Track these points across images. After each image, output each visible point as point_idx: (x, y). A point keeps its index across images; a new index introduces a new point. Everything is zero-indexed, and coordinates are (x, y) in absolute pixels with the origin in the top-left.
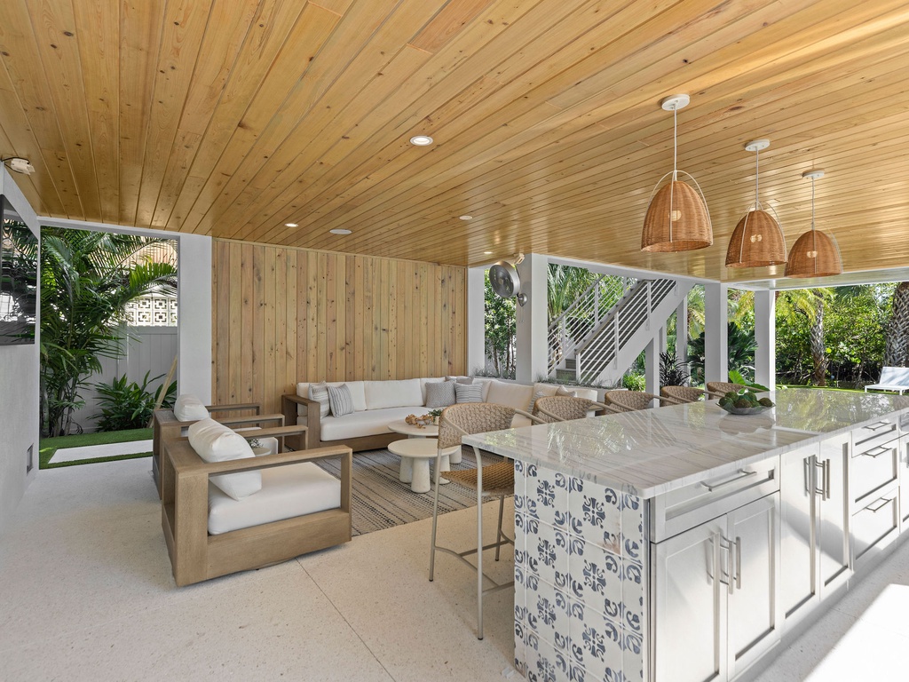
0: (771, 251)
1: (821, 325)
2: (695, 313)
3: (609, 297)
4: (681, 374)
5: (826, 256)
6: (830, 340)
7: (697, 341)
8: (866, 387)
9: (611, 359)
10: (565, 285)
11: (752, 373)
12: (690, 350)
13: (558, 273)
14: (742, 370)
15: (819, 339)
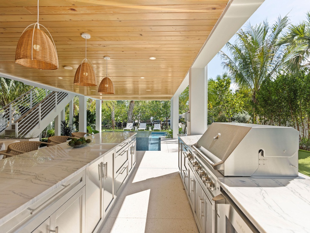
0: (91, 79)
1: (114, 112)
2: (76, 106)
3: (41, 98)
4: (70, 128)
5: (110, 87)
6: (116, 116)
7: (76, 116)
8: (124, 129)
9: (37, 124)
10: (16, 90)
11: (95, 126)
12: (74, 120)
13: (11, 84)
14: (92, 126)
15: (113, 116)
